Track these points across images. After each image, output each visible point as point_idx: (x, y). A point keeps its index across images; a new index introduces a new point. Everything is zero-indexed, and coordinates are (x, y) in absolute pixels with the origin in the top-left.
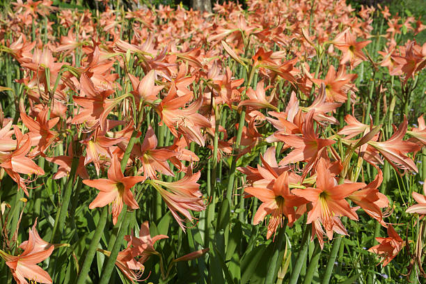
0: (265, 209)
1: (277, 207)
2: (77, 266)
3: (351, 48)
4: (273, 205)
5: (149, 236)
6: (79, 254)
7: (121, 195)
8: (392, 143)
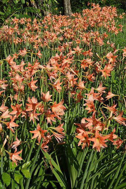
0: (81, 141)
1: (85, 140)
2: (29, 147)
3: (112, 57)
4: (84, 139)
5: (50, 136)
6: (29, 144)
7: (41, 134)
8: (119, 117)
